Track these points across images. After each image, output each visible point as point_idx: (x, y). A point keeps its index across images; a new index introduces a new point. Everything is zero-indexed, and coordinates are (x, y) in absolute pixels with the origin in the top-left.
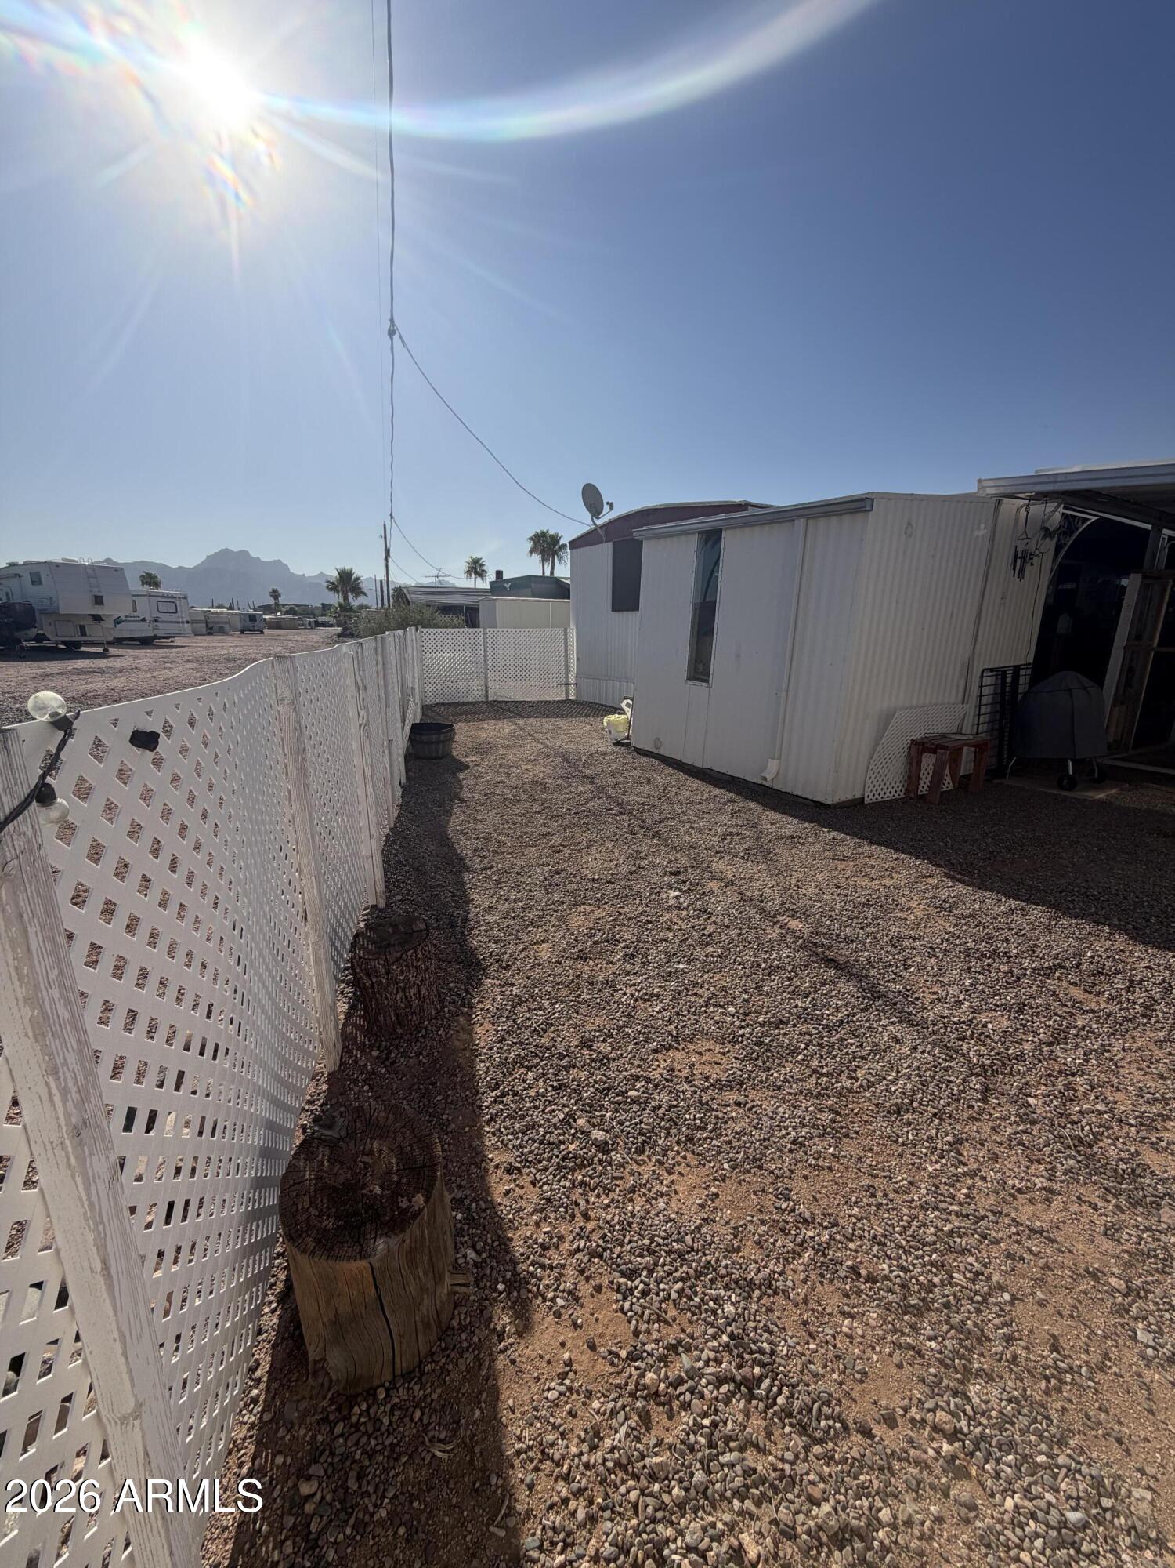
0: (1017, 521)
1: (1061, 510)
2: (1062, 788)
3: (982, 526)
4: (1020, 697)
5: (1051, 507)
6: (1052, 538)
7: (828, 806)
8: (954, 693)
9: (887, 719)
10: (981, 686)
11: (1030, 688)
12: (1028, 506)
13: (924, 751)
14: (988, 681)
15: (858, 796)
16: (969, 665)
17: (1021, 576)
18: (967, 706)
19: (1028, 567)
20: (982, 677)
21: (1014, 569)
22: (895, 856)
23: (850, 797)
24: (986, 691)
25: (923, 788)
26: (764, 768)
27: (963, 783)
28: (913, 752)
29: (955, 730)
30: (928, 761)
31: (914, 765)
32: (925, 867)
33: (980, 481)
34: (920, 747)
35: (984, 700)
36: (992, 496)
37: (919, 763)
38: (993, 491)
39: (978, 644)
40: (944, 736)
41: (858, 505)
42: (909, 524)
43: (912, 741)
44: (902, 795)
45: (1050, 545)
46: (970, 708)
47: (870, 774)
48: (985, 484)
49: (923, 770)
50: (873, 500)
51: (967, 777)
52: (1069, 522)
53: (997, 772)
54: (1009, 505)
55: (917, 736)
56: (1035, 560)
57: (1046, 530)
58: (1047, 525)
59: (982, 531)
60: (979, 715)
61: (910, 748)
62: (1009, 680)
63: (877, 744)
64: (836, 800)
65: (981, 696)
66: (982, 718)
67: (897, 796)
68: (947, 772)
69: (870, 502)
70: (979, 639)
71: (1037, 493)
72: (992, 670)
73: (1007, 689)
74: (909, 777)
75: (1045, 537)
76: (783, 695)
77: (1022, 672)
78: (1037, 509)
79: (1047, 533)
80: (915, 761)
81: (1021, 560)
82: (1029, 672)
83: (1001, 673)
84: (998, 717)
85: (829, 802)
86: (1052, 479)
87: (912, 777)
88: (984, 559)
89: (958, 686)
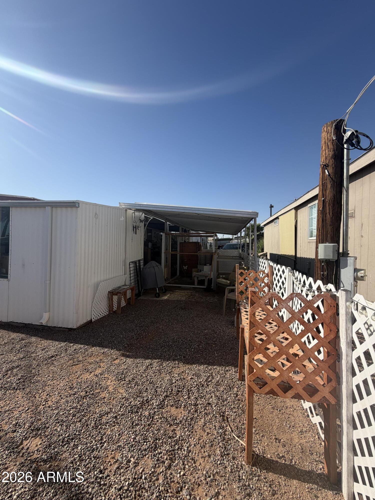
0: (132, 216)
1: (144, 214)
2: (157, 297)
3: (122, 217)
4: (142, 269)
5: (141, 213)
6: (142, 222)
7: (74, 329)
8: (121, 271)
9: (97, 286)
10: (130, 268)
11: (144, 266)
12: (134, 212)
13: (113, 295)
14: (132, 266)
15: (89, 319)
16: (125, 261)
17: (136, 233)
18: (126, 275)
19: (137, 230)
20: (130, 265)
21: (134, 231)
22: (102, 351)
23: (85, 321)
24: (132, 269)
25: (115, 309)
26: (41, 318)
27: (128, 302)
28: (110, 295)
29: (123, 284)
30: (115, 298)
31: (111, 301)
32: (115, 353)
33: (120, 203)
34: (112, 293)
35: (131, 272)
36: (124, 208)
37: (112, 300)
38: (124, 207)
39: (127, 254)
40: (120, 287)
41: (73, 204)
42: (96, 214)
43: (109, 292)
44: (108, 313)
45: (142, 224)
46: (128, 275)
47: (93, 308)
48: (122, 204)
49: (114, 302)
50: (79, 203)
51: (130, 298)
52: (146, 219)
53: (138, 295)
54: (130, 212)
55: (110, 289)
56: (139, 228)
57: (141, 220)
58: (140, 219)
59: (122, 219)
60: (131, 277)
61: (108, 294)
62: (138, 265)
63: (94, 296)
64: (78, 325)
65: (130, 271)
66: (131, 278)
67: (106, 314)
68: (123, 299)
69: (78, 204)
70: (127, 253)
71: (136, 209)
72: (132, 262)
73: (138, 267)
74: (109, 305)
75: (140, 222)
76: (48, 282)
77: (141, 262)
78: (137, 214)
79: (141, 221)
80: (110, 299)
81: (135, 228)
82: (143, 261)
83: (135, 263)
84: (136, 276)
85: (75, 327)
86: (139, 206)
87: (110, 306)
88: (124, 227)
89: (122, 268)
